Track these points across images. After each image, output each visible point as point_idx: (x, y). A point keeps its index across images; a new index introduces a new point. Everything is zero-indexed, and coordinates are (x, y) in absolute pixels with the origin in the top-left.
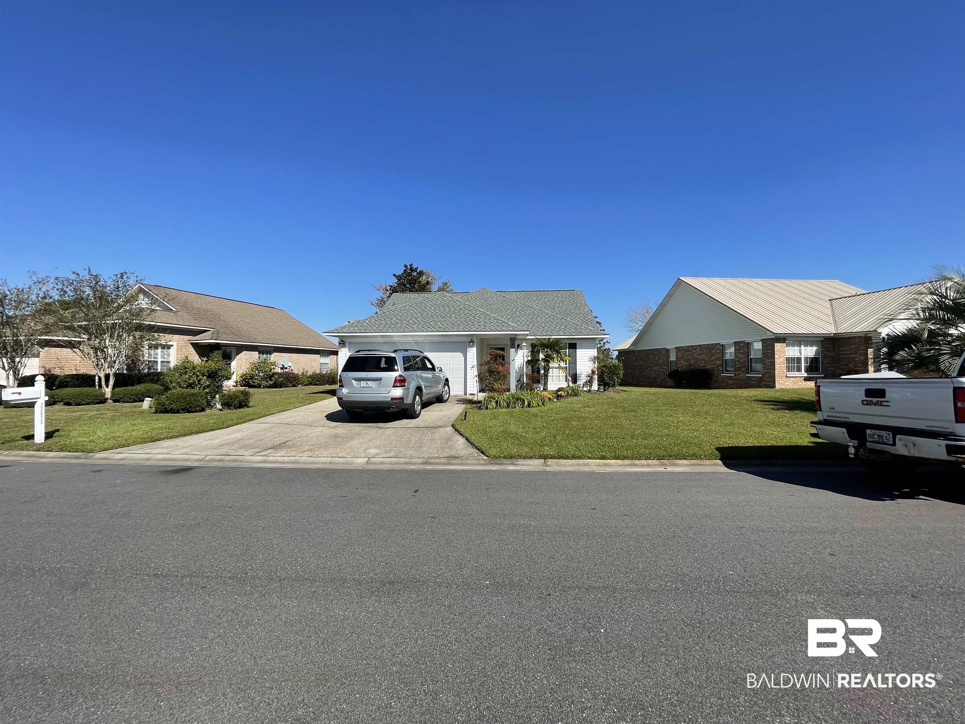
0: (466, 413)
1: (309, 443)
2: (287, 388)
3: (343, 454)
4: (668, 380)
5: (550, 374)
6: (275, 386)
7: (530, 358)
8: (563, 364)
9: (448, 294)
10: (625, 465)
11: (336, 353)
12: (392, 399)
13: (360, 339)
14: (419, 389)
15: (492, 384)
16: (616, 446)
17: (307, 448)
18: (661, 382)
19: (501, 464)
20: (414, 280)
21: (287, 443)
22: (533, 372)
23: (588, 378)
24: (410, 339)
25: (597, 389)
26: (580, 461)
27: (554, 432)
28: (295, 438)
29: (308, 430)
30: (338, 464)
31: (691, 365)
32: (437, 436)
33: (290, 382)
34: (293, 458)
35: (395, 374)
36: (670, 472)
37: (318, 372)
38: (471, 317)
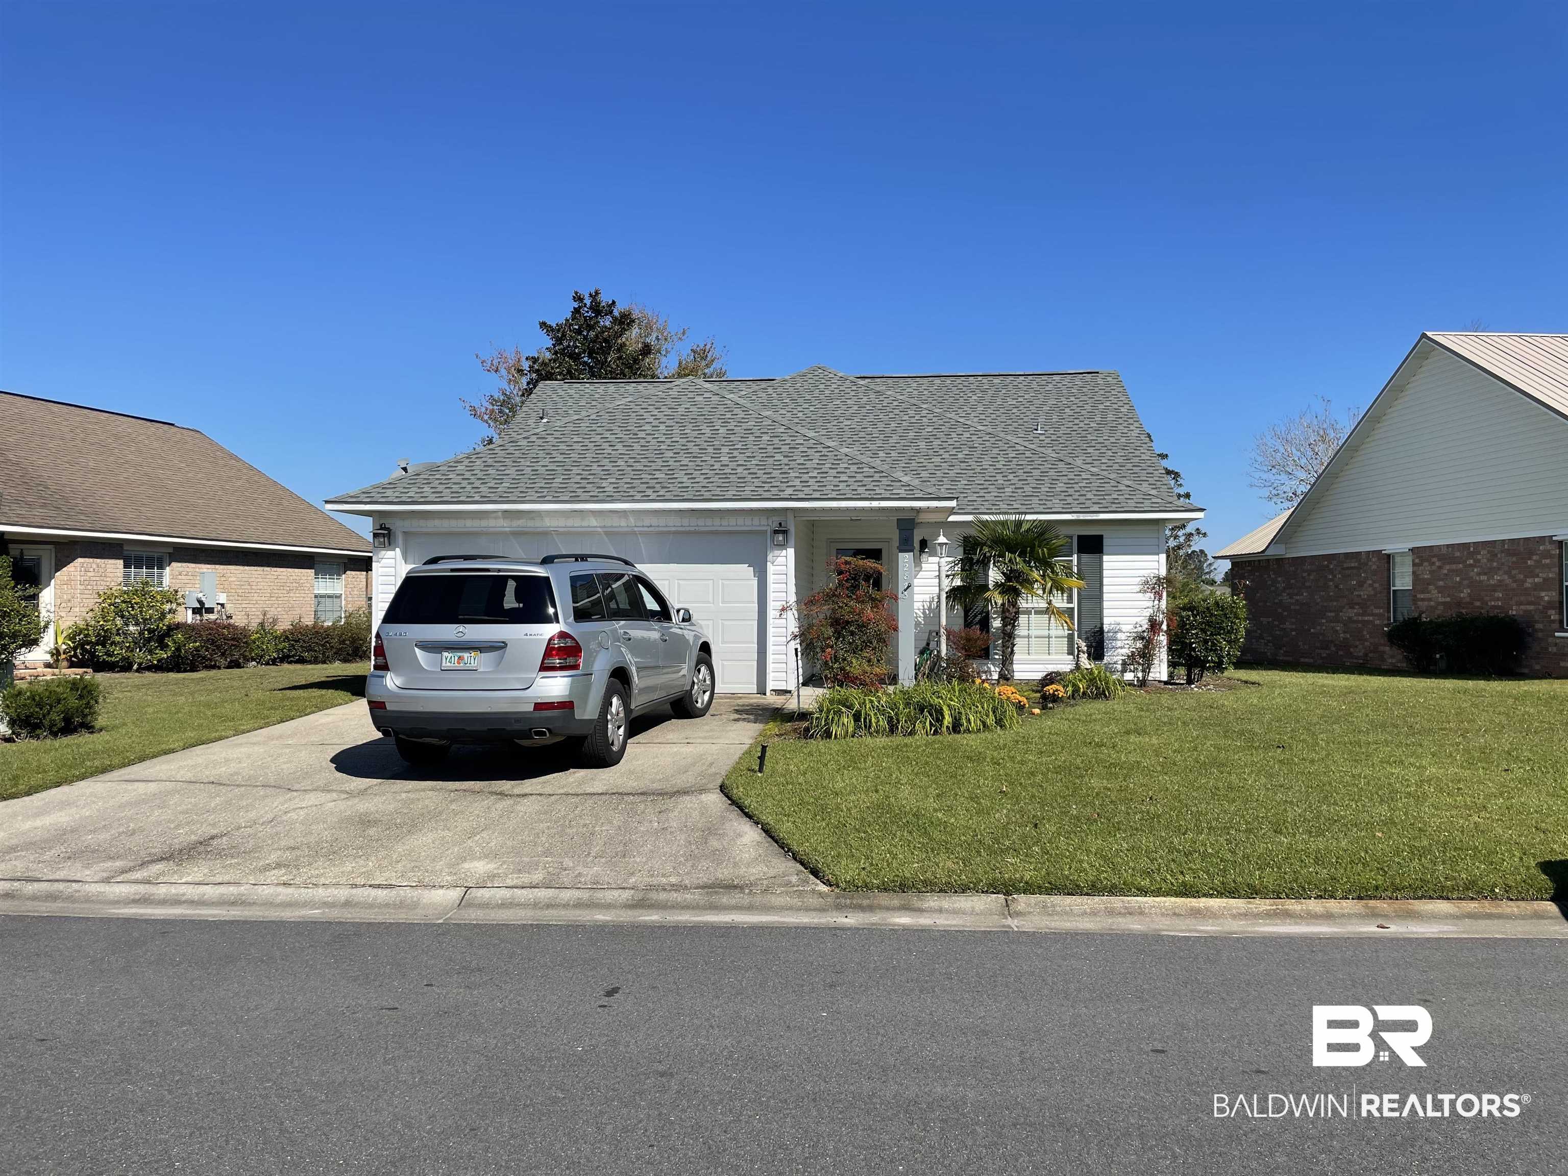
0: (764, 748)
1: (283, 843)
2: (213, 673)
3: (387, 874)
4: (1387, 648)
5: (1021, 631)
6: (176, 664)
7: (958, 582)
8: (1059, 601)
9: (707, 385)
10: (1257, 916)
11: (365, 564)
12: (539, 706)
13: (437, 522)
14: (620, 676)
15: (844, 660)
16: (1229, 856)
17: (273, 857)
18: (1366, 655)
19: (871, 908)
20: (605, 340)
21: (215, 842)
22: (968, 624)
23: (1139, 644)
24: (593, 522)
25: (1165, 678)
26: (1117, 902)
27: (1034, 810)
28: (239, 828)
29: (278, 803)
30: (371, 906)
31: (1459, 604)
32: (674, 820)
33: (223, 654)
34: (232, 889)
35: (548, 631)
36: (1398, 939)
37: (308, 621)
38: (778, 457)
